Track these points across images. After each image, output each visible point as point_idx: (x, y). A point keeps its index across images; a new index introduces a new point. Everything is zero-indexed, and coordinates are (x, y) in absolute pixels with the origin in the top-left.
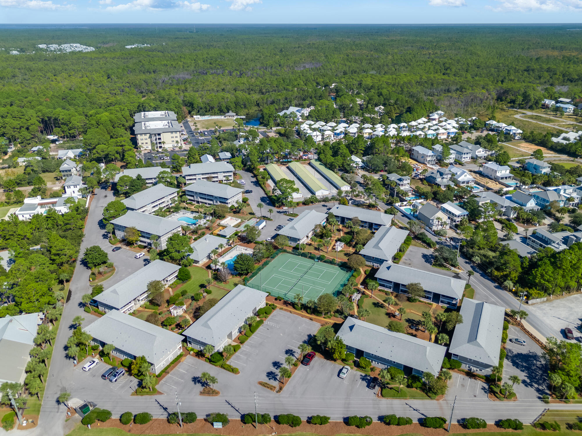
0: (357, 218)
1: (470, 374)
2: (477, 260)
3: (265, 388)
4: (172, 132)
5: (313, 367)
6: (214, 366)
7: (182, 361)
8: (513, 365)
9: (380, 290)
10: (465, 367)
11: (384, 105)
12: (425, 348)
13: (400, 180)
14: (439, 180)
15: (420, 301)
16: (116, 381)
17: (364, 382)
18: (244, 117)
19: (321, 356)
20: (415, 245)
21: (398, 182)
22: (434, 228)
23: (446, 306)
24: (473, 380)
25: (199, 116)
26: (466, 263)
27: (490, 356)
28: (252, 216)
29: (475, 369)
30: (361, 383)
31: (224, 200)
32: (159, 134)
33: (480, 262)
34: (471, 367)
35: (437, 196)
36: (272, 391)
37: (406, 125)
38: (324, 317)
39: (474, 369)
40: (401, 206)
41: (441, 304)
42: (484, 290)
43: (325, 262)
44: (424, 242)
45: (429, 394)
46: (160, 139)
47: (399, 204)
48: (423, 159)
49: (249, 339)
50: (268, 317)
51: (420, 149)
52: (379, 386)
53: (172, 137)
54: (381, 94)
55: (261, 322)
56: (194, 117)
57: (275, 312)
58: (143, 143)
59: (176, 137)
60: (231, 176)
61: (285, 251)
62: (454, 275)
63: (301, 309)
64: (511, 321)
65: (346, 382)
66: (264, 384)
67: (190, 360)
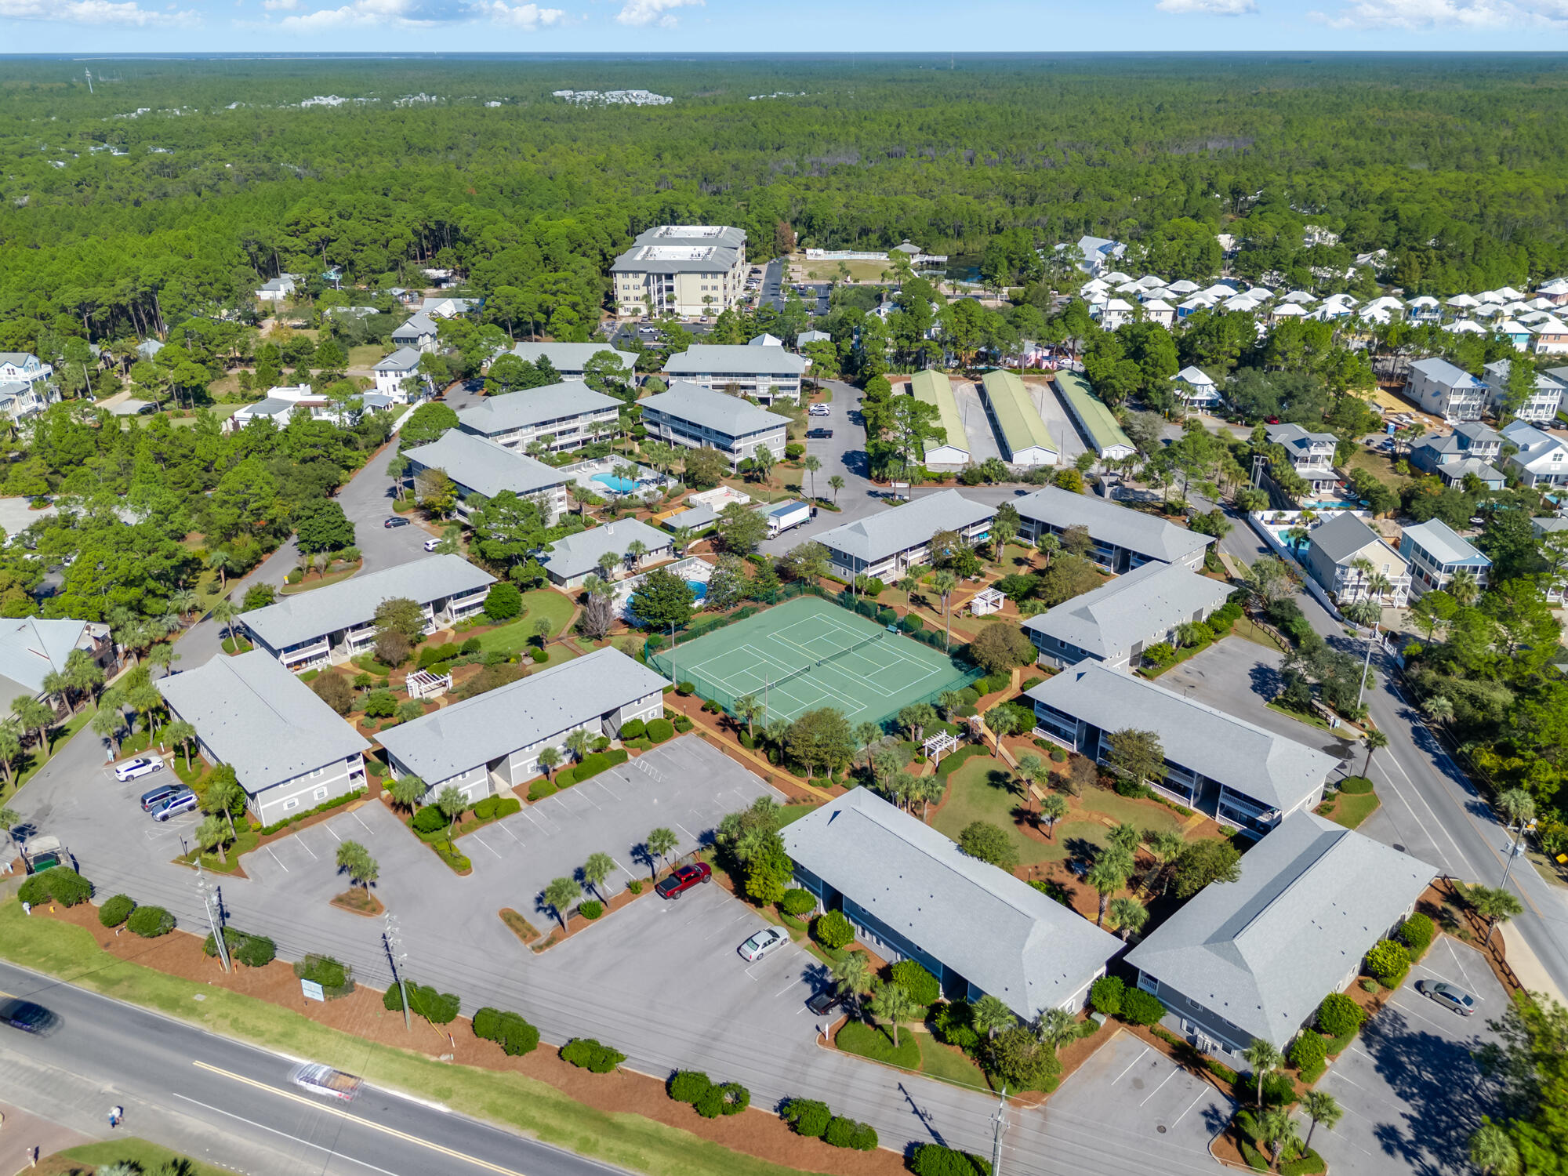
0: (1085, 529)
1: (1188, 1056)
2: (1441, 708)
3: (508, 929)
4: (704, 273)
5: (684, 906)
6: (418, 841)
7: (349, 809)
8: (1378, 1069)
9: (1037, 742)
10: (1175, 1025)
11: (1393, 248)
12: (1028, 921)
13: (1302, 443)
14: (1451, 461)
15: (1153, 797)
16: (165, 818)
17: (808, 987)
18: (944, 259)
19: (729, 882)
20: (1249, 637)
21: (1295, 450)
22: (1347, 597)
23: (1237, 827)
24: (1188, 1076)
25: (820, 251)
26: (1404, 714)
27: (1267, 1007)
28: (792, 493)
29: (1209, 1041)
30: (796, 988)
31: (724, 441)
32: (670, 277)
33: (1450, 717)
34: (1197, 1030)
35: (1413, 503)
36: (521, 943)
37: (1433, 302)
38: (810, 783)
39: (1205, 1040)
40: (1272, 523)
41: (1220, 819)
42: (1418, 809)
43: (915, 637)
44: (1285, 631)
45: (994, 1077)
46: (670, 289)
47: (1269, 515)
48: (1437, 399)
49: (560, 793)
50: (650, 748)
51: (1433, 369)
52: (845, 1010)
53: (704, 288)
54: (1395, 217)
55: (620, 757)
56: (809, 251)
57: (678, 741)
58: (627, 299)
59: (715, 288)
60: (794, 388)
61: (819, 592)
62: (1334, 742)
63: (757, 744)
64: (1464, 923)
65: (750, 973)
66: (512, 919)
67: (374, 811)
